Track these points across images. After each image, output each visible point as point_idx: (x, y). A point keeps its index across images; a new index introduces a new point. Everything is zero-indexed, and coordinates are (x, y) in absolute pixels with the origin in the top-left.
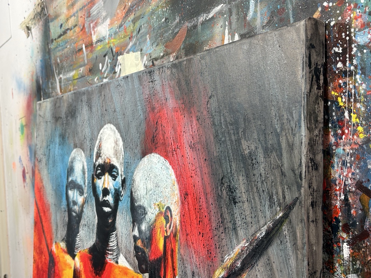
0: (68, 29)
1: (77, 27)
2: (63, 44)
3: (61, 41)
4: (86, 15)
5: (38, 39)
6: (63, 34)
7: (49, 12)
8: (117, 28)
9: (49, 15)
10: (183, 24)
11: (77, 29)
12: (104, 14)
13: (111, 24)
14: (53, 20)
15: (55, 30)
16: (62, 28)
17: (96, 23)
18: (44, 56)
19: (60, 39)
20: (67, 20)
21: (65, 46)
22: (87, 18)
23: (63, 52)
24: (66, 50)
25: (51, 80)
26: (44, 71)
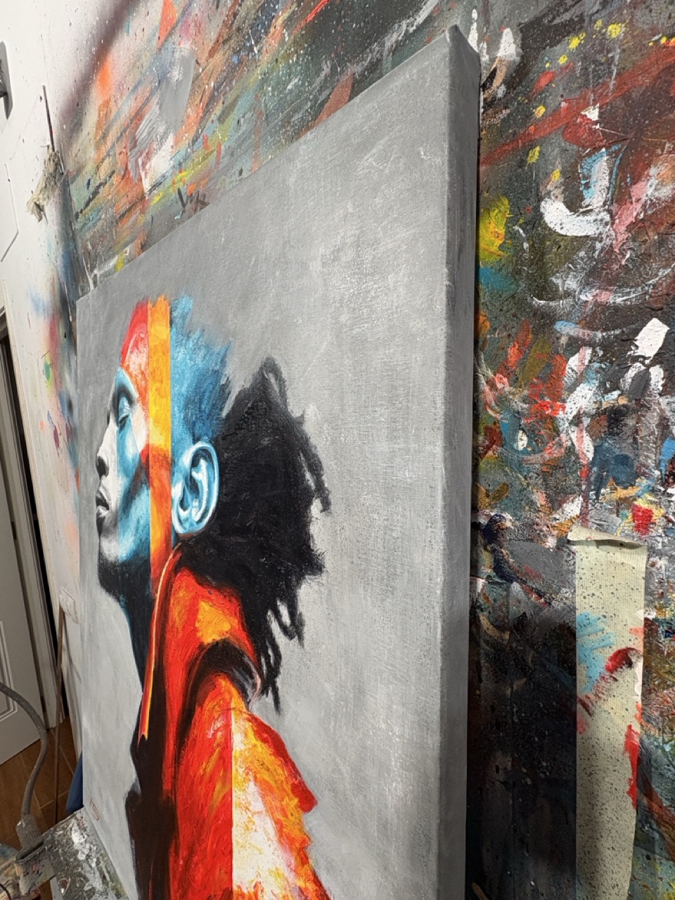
0: (100, 185)
1: (115, 175)
2: (94, 216)
3: (90, 210)
4: (128, 145)
5: (55, 222)
6: (94, 197)
7: (68, 168)
8: (189, 147)
9: (68, 171)
10: (342, 71)
11: (115, 179)
12: (161, 129)
13: (177, 143)
14: (74, 179)
15: (79, 194)
16: (91, 186)
17: (147, 154)
18: (66, 247)
19: (89, 208)
20: (98, 168)
21: (98, 217)
22: (131, 150)
23: (96, 230)
24: (99, 224)
25: (81, 284)
26: (69, 272)
